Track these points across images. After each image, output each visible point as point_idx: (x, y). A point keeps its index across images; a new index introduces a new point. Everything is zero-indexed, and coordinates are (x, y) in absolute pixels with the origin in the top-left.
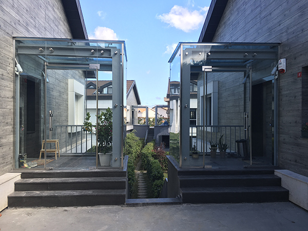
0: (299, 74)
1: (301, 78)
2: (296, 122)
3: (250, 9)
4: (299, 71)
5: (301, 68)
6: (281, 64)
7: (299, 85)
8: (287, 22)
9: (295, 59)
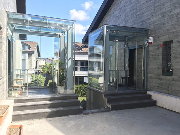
0: (161, 45)
1: (162, 47)
2: (158, 68)
3: (129, 10)
4: (161, 44)
5: (162, 42)
6: (150, 39)
7: (161, 50)
8: (154, 19)
9: (159, 37)
